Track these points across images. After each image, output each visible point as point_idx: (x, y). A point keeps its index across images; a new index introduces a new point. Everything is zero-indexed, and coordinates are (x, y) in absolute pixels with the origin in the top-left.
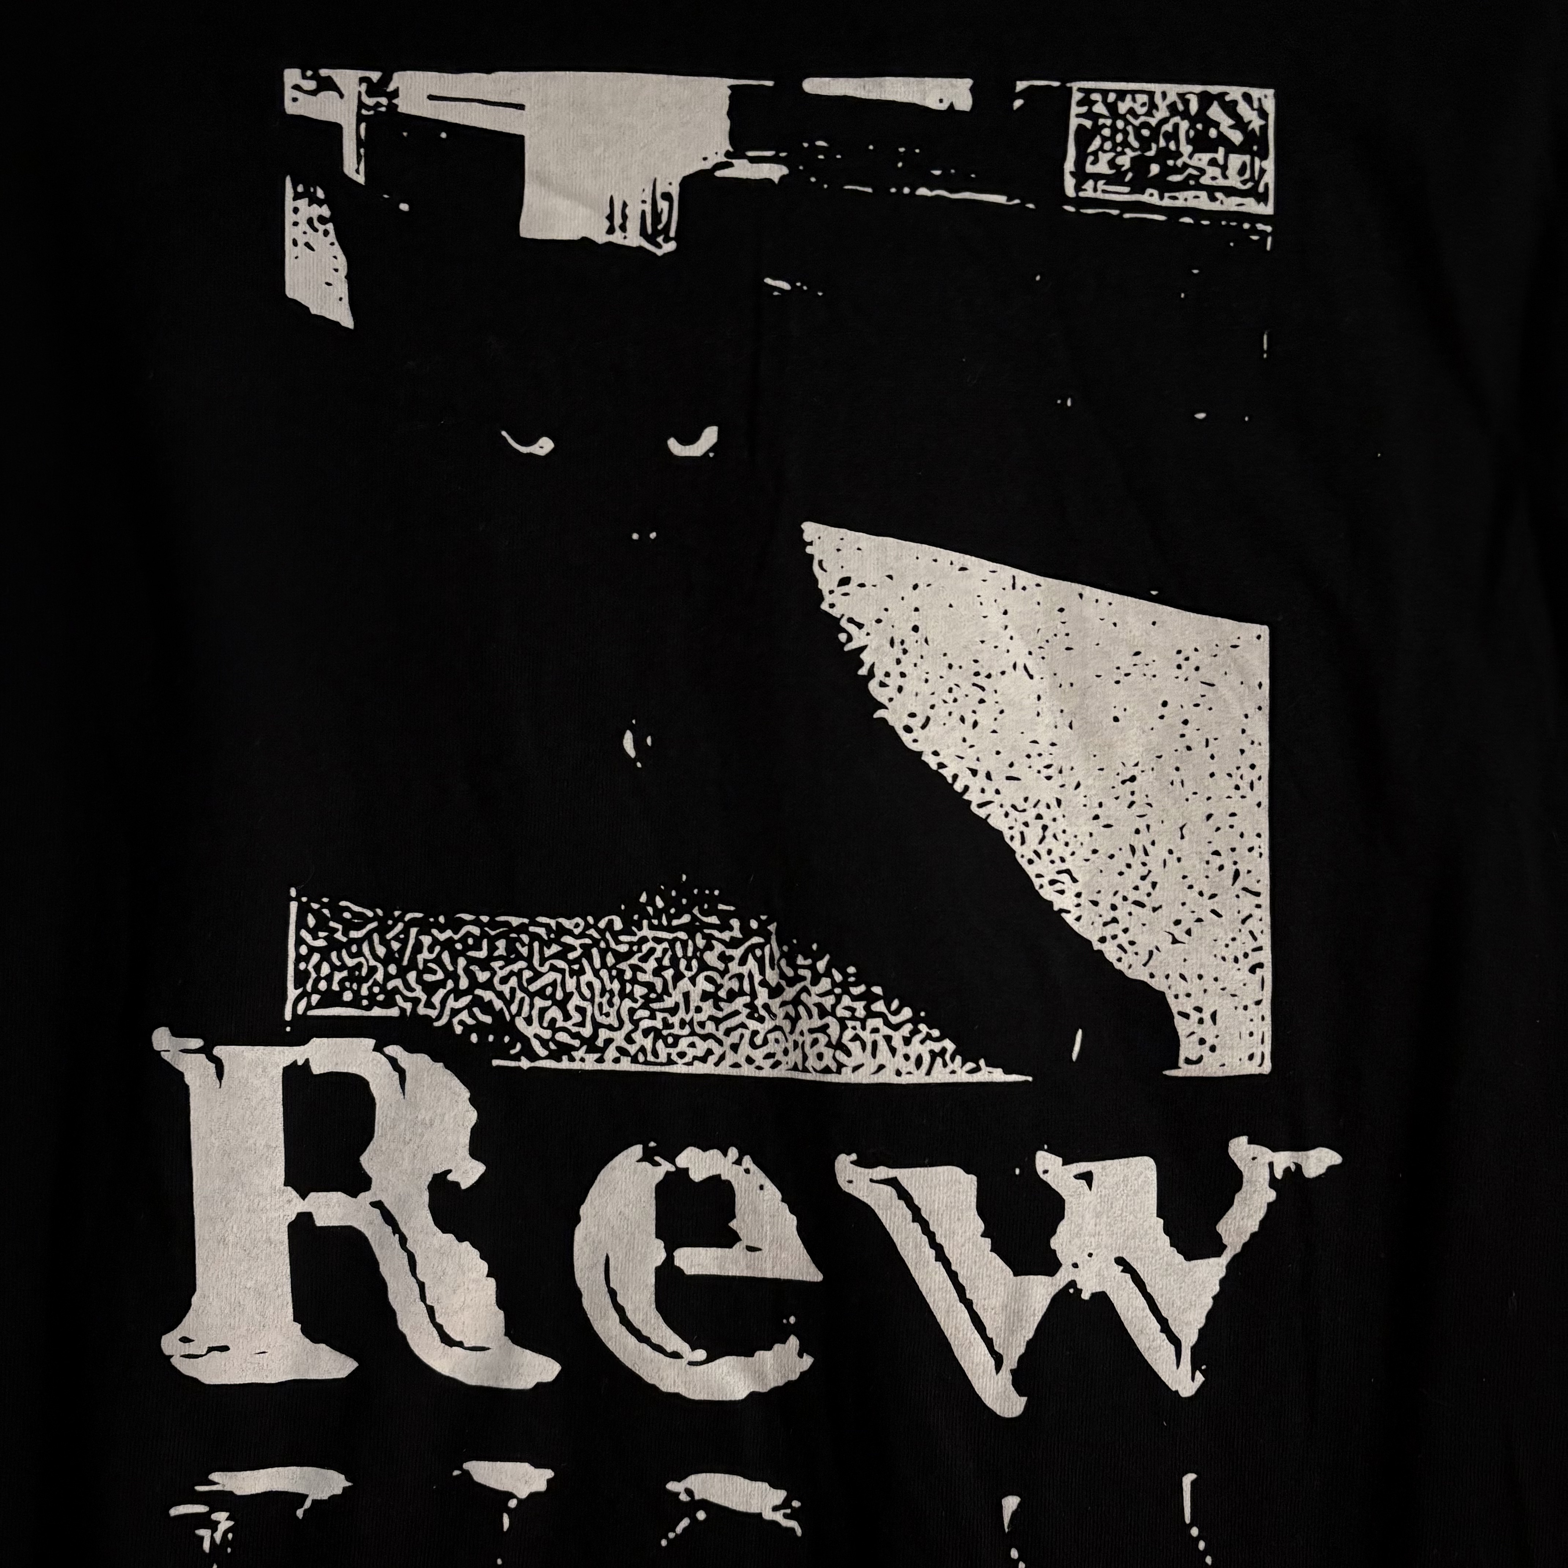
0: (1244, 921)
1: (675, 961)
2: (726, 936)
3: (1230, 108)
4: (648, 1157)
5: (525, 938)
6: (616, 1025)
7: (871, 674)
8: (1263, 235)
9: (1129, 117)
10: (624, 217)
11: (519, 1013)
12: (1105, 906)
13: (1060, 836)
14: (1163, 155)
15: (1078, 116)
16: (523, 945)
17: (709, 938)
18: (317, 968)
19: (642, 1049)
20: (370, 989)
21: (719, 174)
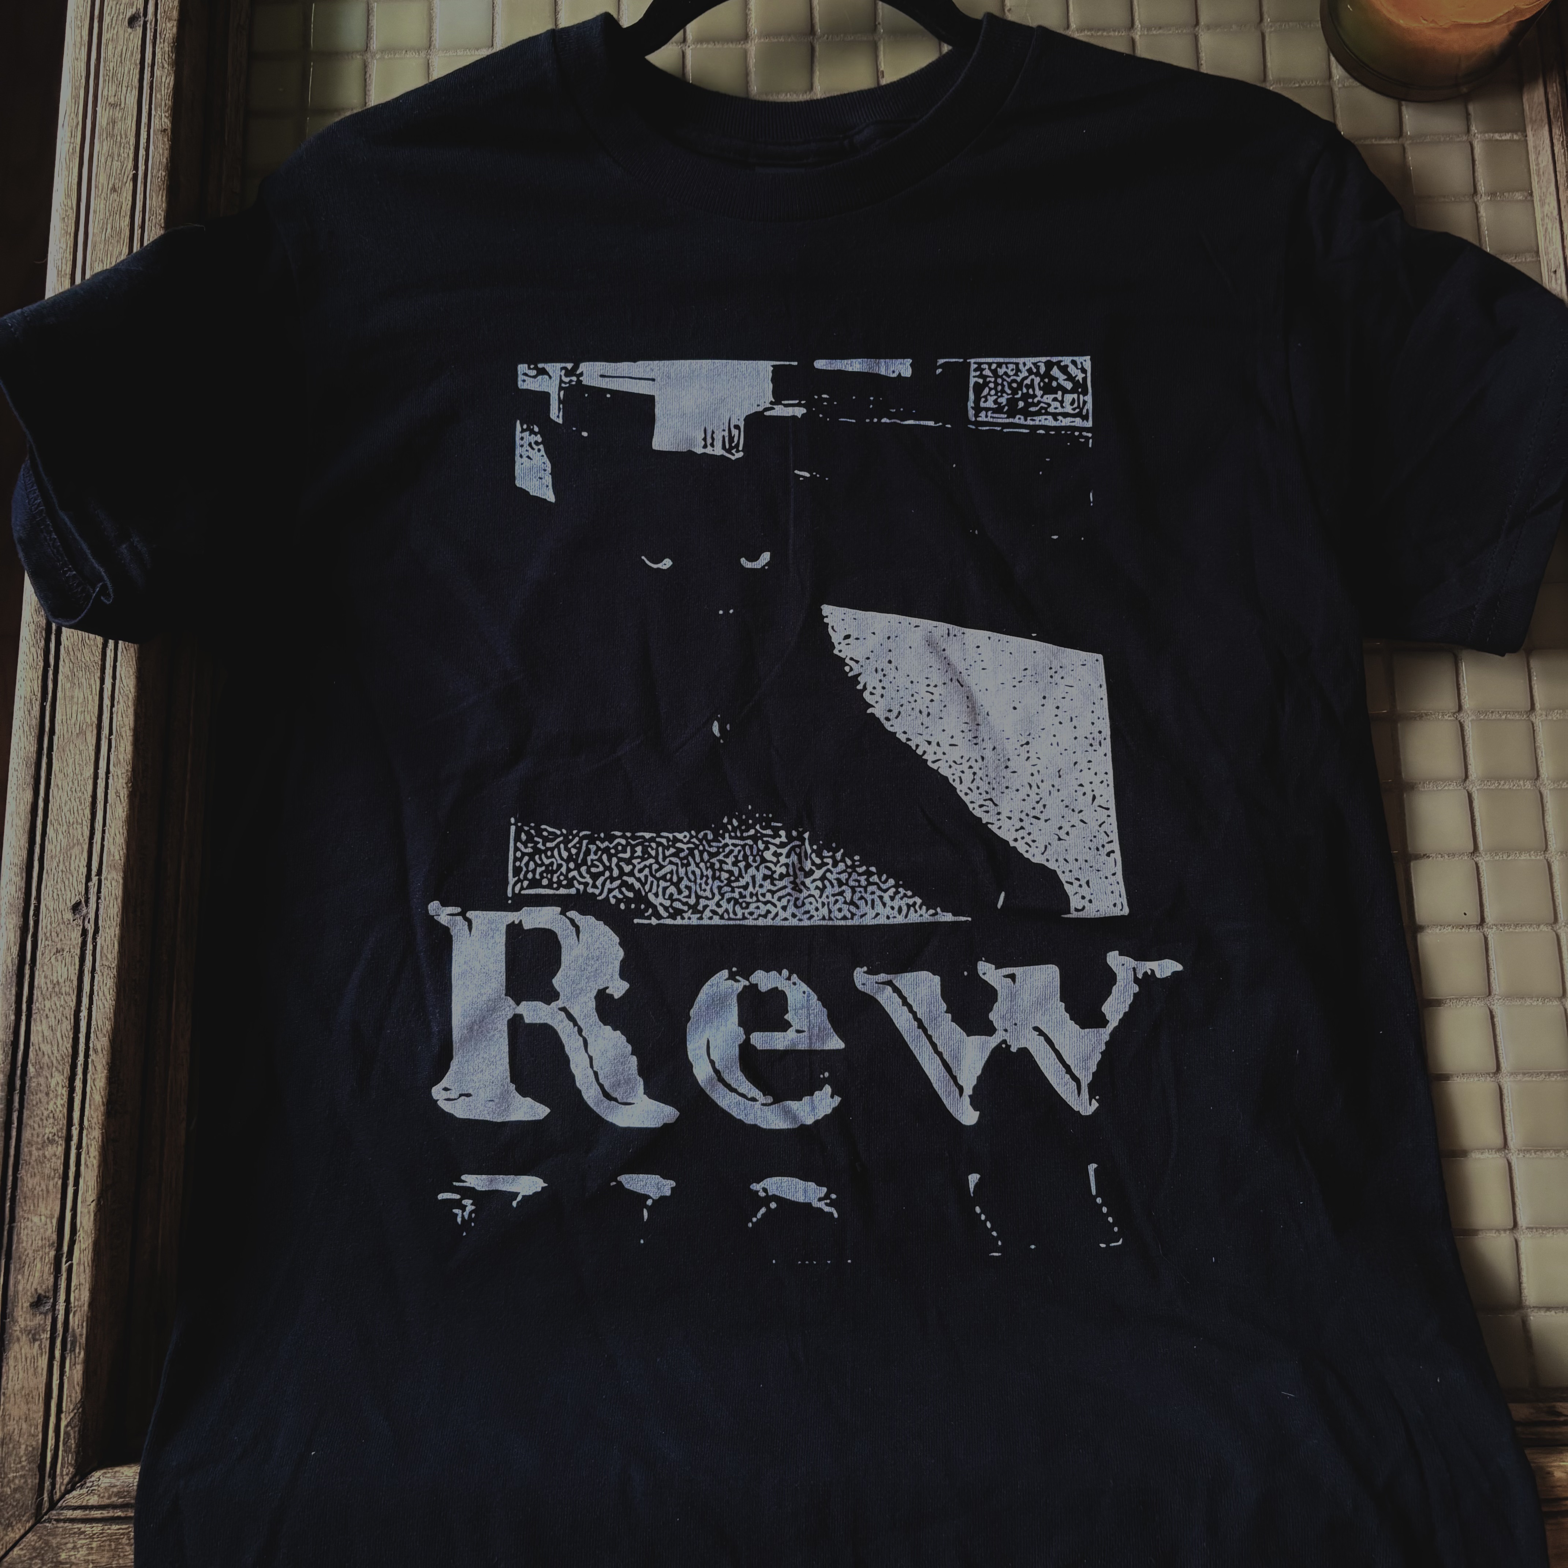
0: (1100, 826)
1: (745, 857)
2: (777, 841)
3: (1064, 369)
4: (732, 977)
5: (654, 845)
6: (710, 896)
7: (865, 688)
8: (1087, 438)
9: (1004, 377)
10: (713, 439)
11: (650, 890)
12: (1015, 819)
13: (984, 778)
14: (1025, 397)
15: (974, 377)
16: (652, 849)
17: (767, 843)
18: (527, 865)
19: (727, 911)
20: (558, 877)
21: (767, 413)
